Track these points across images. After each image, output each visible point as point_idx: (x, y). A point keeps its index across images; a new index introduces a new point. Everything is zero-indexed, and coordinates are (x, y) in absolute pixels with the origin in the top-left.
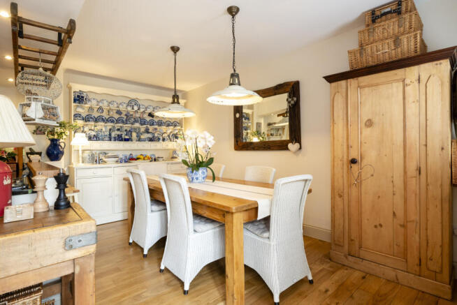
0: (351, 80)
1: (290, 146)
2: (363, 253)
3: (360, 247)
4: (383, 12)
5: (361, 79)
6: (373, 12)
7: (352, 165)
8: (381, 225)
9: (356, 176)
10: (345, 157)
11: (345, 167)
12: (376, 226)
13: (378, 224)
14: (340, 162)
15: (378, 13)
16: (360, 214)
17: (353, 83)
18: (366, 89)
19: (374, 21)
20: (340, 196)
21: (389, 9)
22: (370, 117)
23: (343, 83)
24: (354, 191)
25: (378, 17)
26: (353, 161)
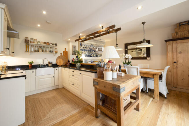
0: (174, 41)
1: (147, 58)
2: (178, 86)
3: (177, 85)
4: (183, 24)
5: (177, 41)
6: (180, 23)
7: (175, 63)
8: (184, 79)
9: (176, 66)
10: (172, 61)
11: (172, 64)
12: (182, 79)
13: (183, 78)
14: (170, 63)
15: (181, 24)
16: (177, 76)
17: (175, 42)
18: (179, 44)
19: (180, 26)
20: (170, 72)
21: (185, 23)
22: (180, 51)
23: (171, 42)
24: (175, 70)
25: (182, 25)
26: (175, 62)
